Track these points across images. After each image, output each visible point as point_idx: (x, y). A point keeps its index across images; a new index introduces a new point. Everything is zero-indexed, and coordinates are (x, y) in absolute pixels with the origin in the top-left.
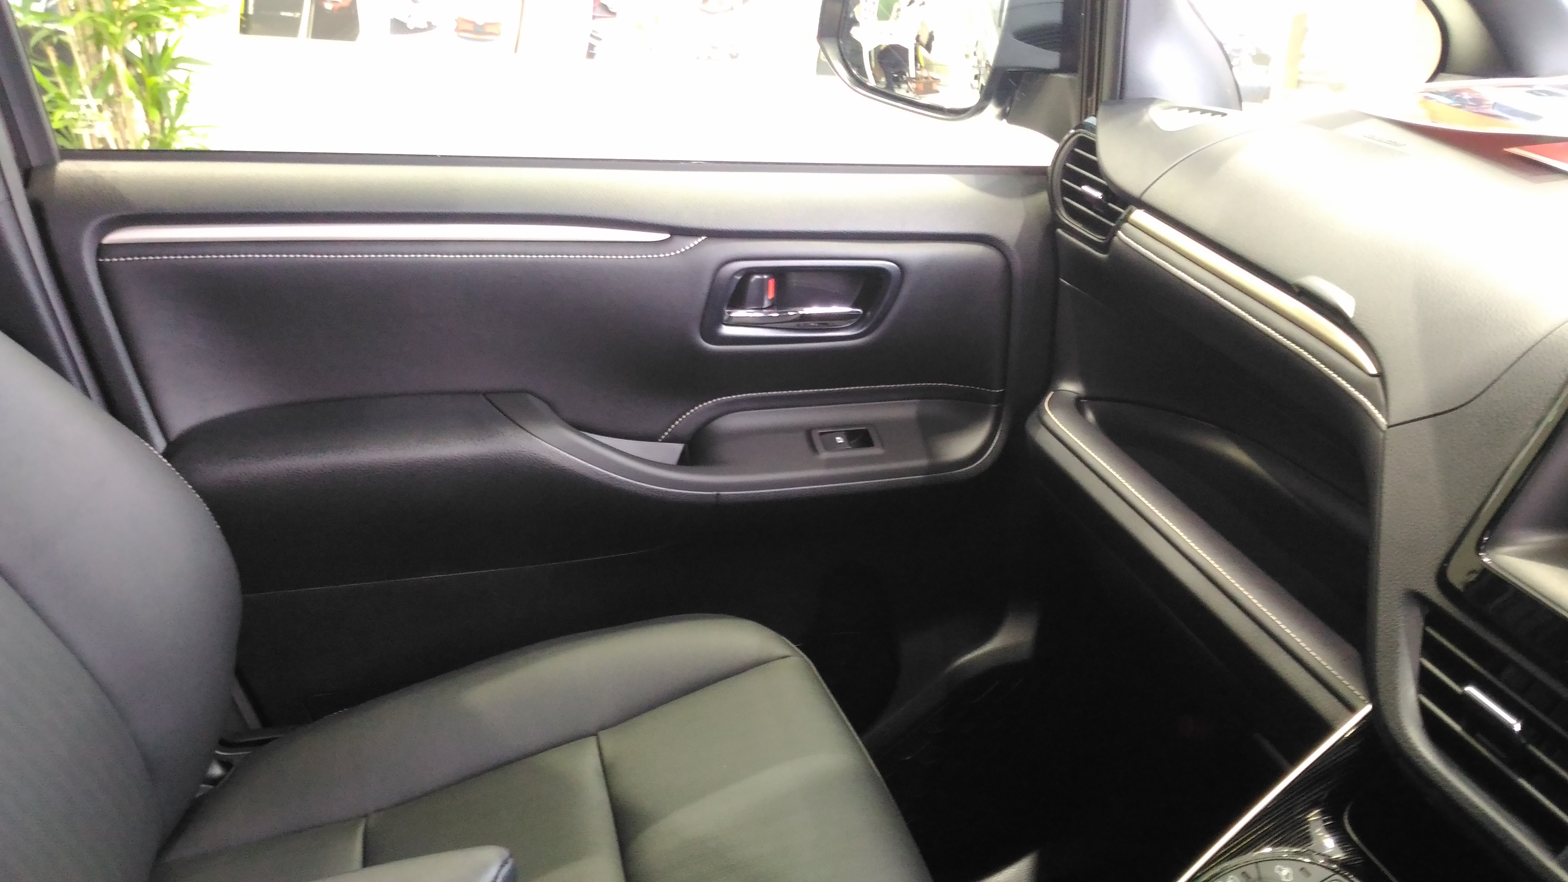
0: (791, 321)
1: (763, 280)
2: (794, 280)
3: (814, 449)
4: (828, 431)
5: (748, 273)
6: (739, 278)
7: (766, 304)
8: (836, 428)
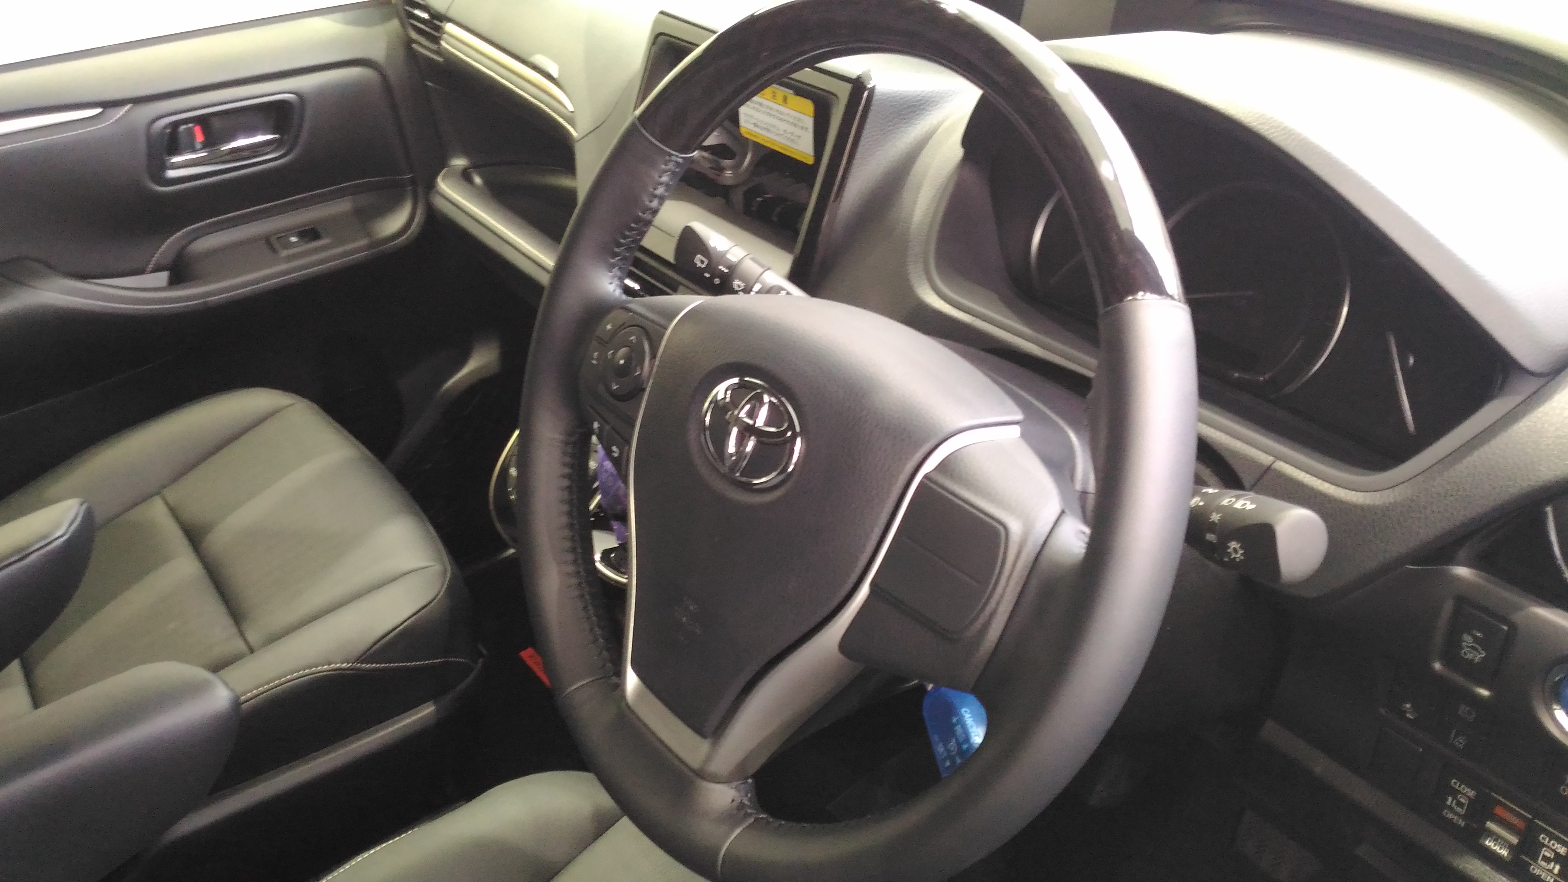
0: (226, 155)
1: (189, 129)
2: (216, 123)
3: (274, 250)
4: (282, 236)
5: (176, 125)
6: (168, 130)
7: (198, 146)
8: (289, 231)
